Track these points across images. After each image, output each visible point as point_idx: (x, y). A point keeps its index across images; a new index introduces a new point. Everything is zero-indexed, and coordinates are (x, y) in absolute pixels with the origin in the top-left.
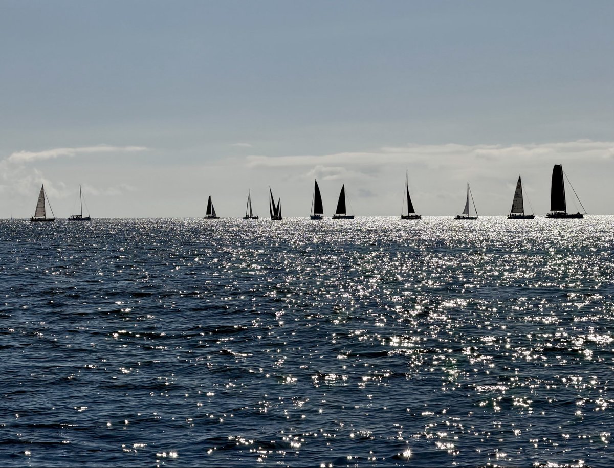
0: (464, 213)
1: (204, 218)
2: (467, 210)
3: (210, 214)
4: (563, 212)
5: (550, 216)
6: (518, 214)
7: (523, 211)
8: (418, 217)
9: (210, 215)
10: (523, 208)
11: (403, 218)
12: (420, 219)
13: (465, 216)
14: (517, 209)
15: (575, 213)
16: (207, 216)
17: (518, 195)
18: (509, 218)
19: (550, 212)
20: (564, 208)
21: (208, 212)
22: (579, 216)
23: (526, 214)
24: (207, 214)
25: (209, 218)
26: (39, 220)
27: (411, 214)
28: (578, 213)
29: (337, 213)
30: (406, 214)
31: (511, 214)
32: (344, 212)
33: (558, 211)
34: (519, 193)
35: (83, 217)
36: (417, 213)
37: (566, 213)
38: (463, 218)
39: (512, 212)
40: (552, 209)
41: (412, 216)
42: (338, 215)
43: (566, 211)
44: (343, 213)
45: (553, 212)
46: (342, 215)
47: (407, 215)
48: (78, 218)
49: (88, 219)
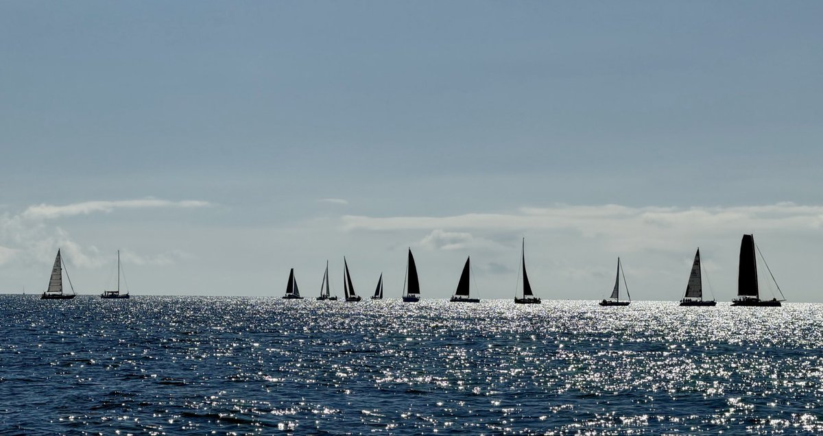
0: (611, 297)
1: (284, 298)
2: (616, 292)
3: (291, 292)
4: (755, 297)
5: (737, 303)
6: (694, 299)
7: (701, 296)
8: (537, 301)
9: (291, 294)
10: (701, 291)
11: (517, 301)
12: (540, 303)
13: (614, 300)
14: (694, 294)
15: (770, 299)
16: (288, 294)
17: (696, 273)
18: (681, 305)
19: (738, 298)
20: (755, 292)
21: (289, 289)
22: (775, 303)
23: (704, 300)
24: (287, 292)
25: (290, 297)
26: (54, 297)
27: (527, 297)
28: (775, 299)
29: (457, 294)
30: (521, 296)
31: (685, 298)
32: (467, 293)
33: (748, 297)
34: (697, 272)
35: (120, 294)
36: (535, 295)
37: (758, 300)
38: (612, 304)
39: (686, 296)
40: (740, 293)
41: (529, 299)
42: (458, 297)
43: (758, 297)
44: (465, 295)
45: (742, 298)
46: (464, 297)
47: (523, 298)
48: (114, 295)
49: (127, 296)
